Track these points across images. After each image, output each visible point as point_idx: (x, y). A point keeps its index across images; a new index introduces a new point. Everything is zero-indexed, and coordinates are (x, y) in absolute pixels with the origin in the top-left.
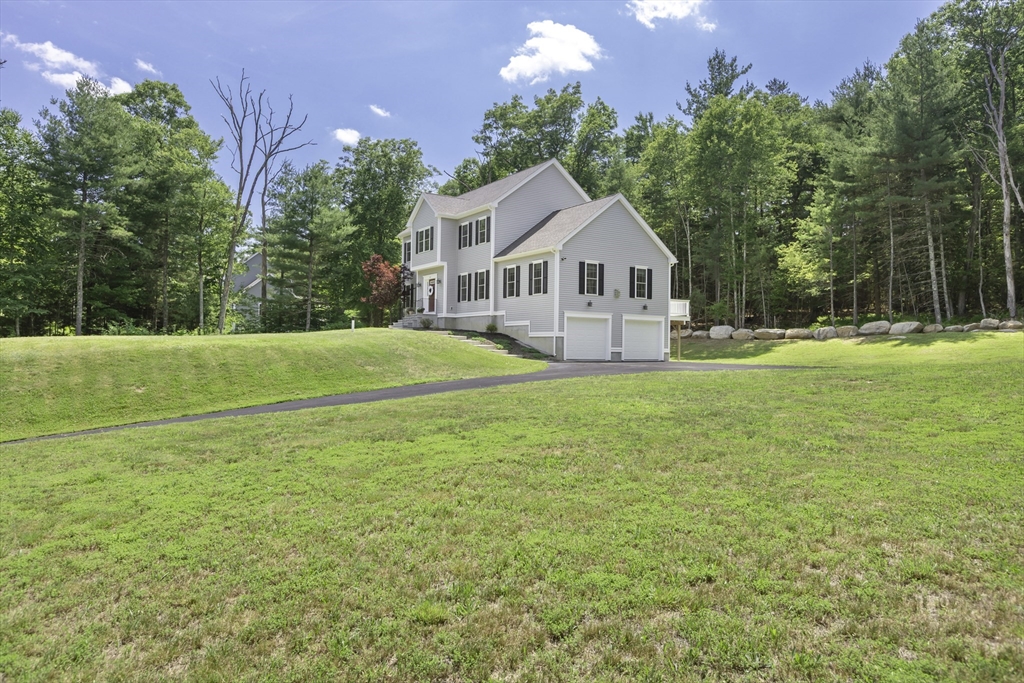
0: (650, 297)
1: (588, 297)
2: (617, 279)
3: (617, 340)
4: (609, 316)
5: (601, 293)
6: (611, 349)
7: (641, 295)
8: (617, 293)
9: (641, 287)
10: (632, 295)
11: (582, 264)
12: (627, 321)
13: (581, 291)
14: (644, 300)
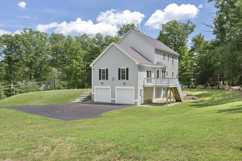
0: (127, 79)
1: (102, 81)
2: (113, 74)
3: (113, 96)
4: (110, 87)
5: (107, 79)
6: (111, 99)
7: (123, 78)
8: (113, 79)
9: (123, 76)
10: (119, 79)
11: (100, 70)
12: (117, 89)
13: (100, 79)
14: (125, 81)
